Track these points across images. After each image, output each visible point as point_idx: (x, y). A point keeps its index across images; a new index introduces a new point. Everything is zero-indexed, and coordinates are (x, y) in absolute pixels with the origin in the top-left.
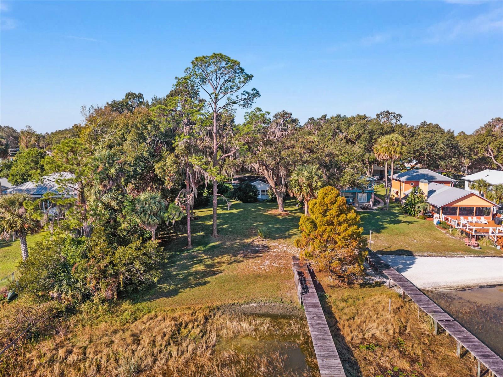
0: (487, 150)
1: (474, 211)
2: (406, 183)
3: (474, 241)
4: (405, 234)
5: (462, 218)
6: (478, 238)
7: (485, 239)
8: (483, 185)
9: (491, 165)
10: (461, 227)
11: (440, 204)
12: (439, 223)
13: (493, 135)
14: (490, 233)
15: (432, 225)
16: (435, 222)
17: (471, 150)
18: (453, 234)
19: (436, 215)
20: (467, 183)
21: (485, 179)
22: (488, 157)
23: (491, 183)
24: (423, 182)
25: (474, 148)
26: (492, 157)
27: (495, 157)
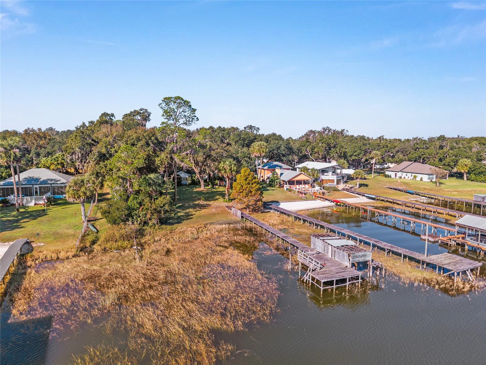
0: (306, 150)
1: (303, 182)
2: (267, 170)
3: (304, 195)
4: (272, 195)
5: (297, 186)
6: (305, 194)
7: (308, 194)
8: (305, 169)
9: (309, 159)
10: (297, 190)
11: (287, 180)
12: (287, 189)
13: (309, 142)
14: (310, 191)
15: (284, 191)
16: (285, 189)
17: (299, 150)
18: (294, 193)
19: (285, 186)
20: (298, 169)
21: (306, 166)
22: (307, 154)
23: (309, 168)
24: (277, 168)
25: (300, 149)
26: (309, 154)
27: (311, 154)
